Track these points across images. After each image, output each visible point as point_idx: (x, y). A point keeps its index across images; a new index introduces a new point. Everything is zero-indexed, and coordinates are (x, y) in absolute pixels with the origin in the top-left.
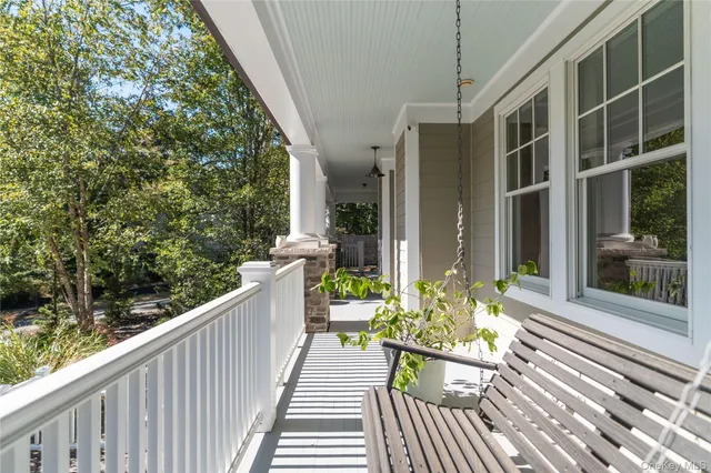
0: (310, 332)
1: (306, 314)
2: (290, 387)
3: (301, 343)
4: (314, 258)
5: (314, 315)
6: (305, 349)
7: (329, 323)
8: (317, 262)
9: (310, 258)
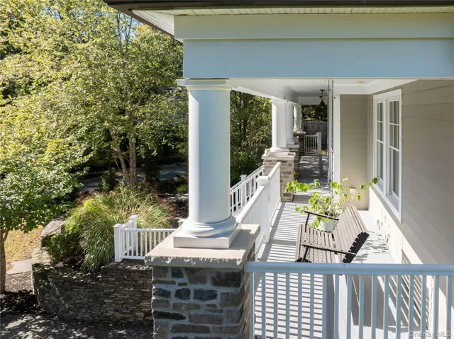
0: (283, 201)
1: (281, 192)
2: (275, 227)
3: (279, 208)
4: (286, 162)
5: (285, 192)
6: (281, 210)
7: (294, 196)
8: (287, 164)
9: (283, 162)
